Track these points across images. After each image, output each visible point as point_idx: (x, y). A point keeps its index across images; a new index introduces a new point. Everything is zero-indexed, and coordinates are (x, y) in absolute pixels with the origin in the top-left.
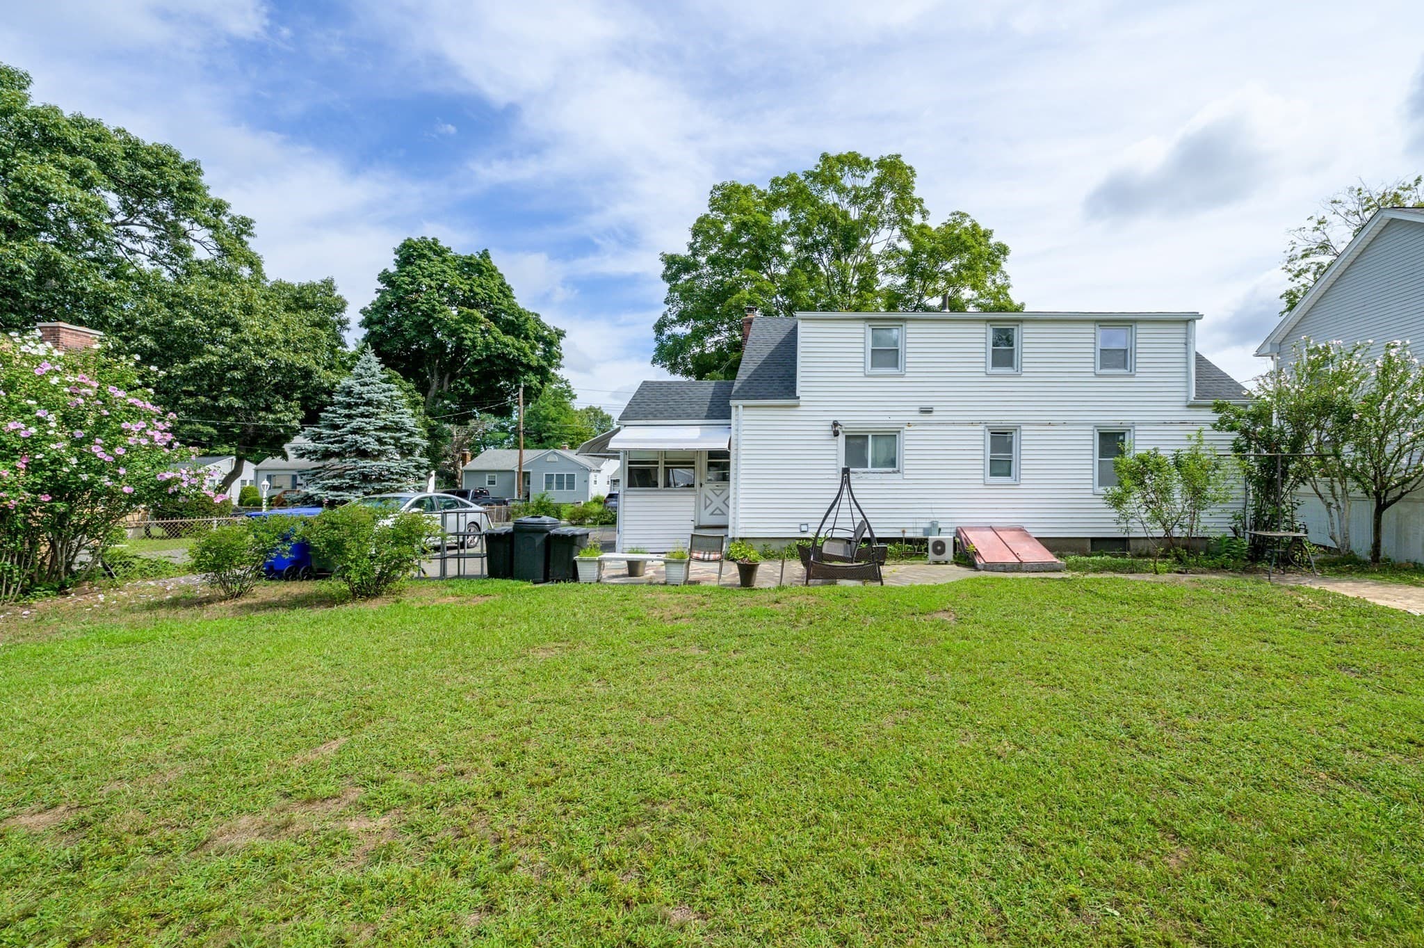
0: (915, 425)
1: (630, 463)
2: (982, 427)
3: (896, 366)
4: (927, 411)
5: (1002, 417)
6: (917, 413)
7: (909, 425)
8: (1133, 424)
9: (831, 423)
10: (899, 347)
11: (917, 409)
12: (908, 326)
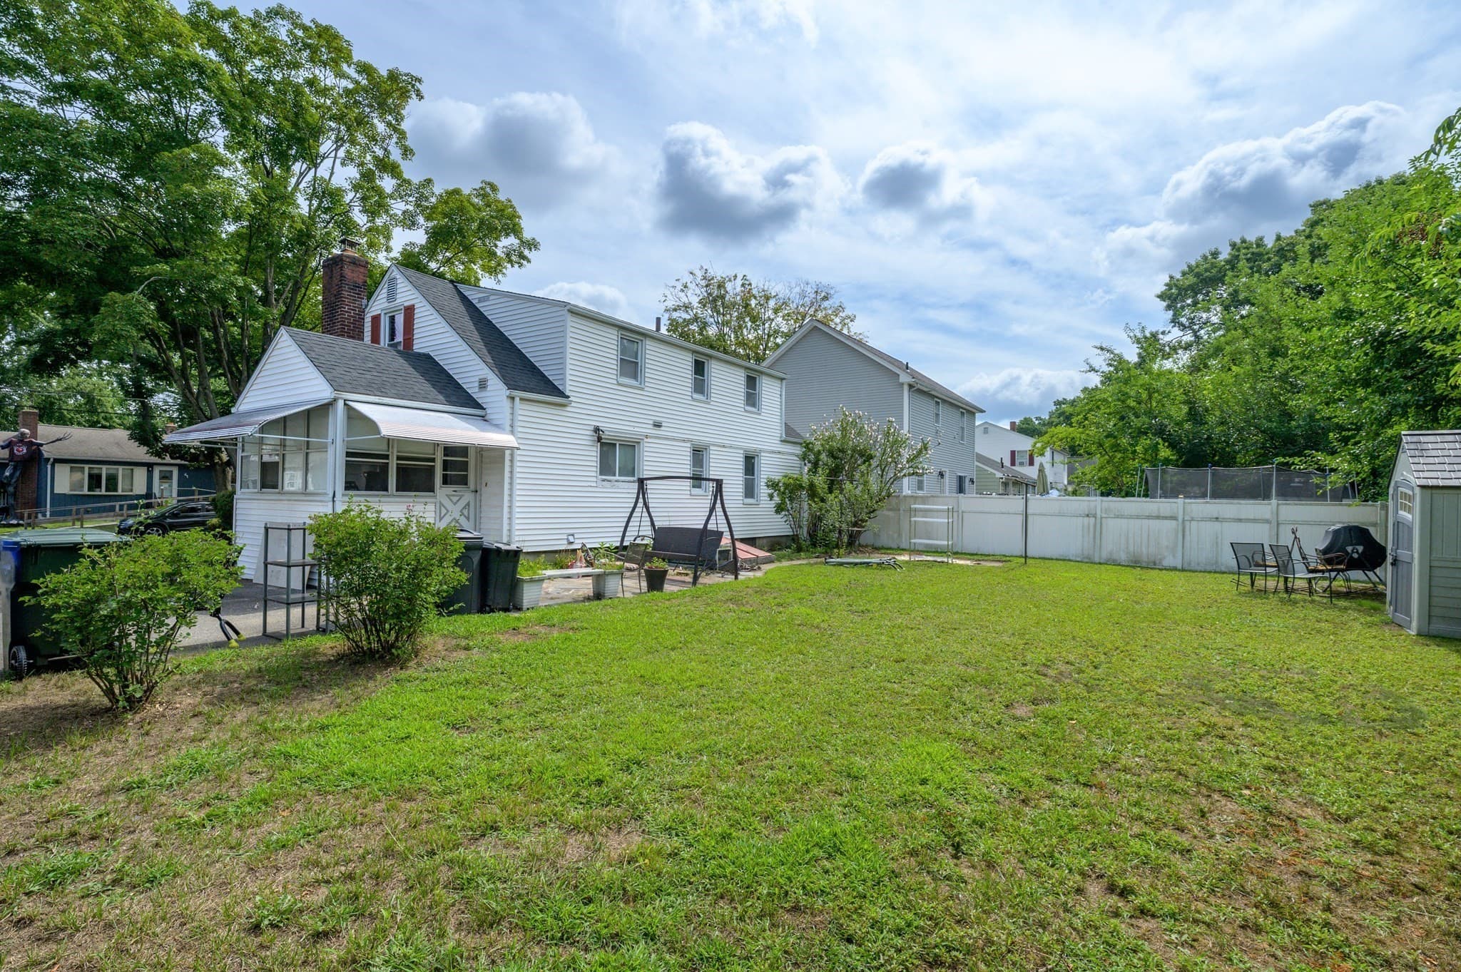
0: (651, 437)
1: (348, 454)
2: (688, 445)
3: (635, 377)
4: (658, 425)
5: (701, 438)
6: (651, 427)
7: (647, 437)
8: (761, 451)
9: (592, 428)
10: (639, 361)
11: (651, 422)
12: (648, 342)
